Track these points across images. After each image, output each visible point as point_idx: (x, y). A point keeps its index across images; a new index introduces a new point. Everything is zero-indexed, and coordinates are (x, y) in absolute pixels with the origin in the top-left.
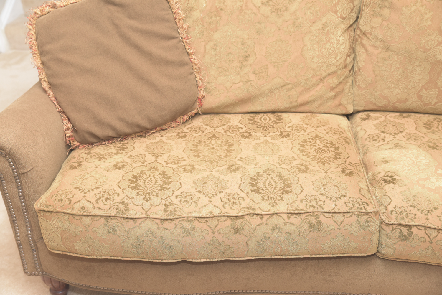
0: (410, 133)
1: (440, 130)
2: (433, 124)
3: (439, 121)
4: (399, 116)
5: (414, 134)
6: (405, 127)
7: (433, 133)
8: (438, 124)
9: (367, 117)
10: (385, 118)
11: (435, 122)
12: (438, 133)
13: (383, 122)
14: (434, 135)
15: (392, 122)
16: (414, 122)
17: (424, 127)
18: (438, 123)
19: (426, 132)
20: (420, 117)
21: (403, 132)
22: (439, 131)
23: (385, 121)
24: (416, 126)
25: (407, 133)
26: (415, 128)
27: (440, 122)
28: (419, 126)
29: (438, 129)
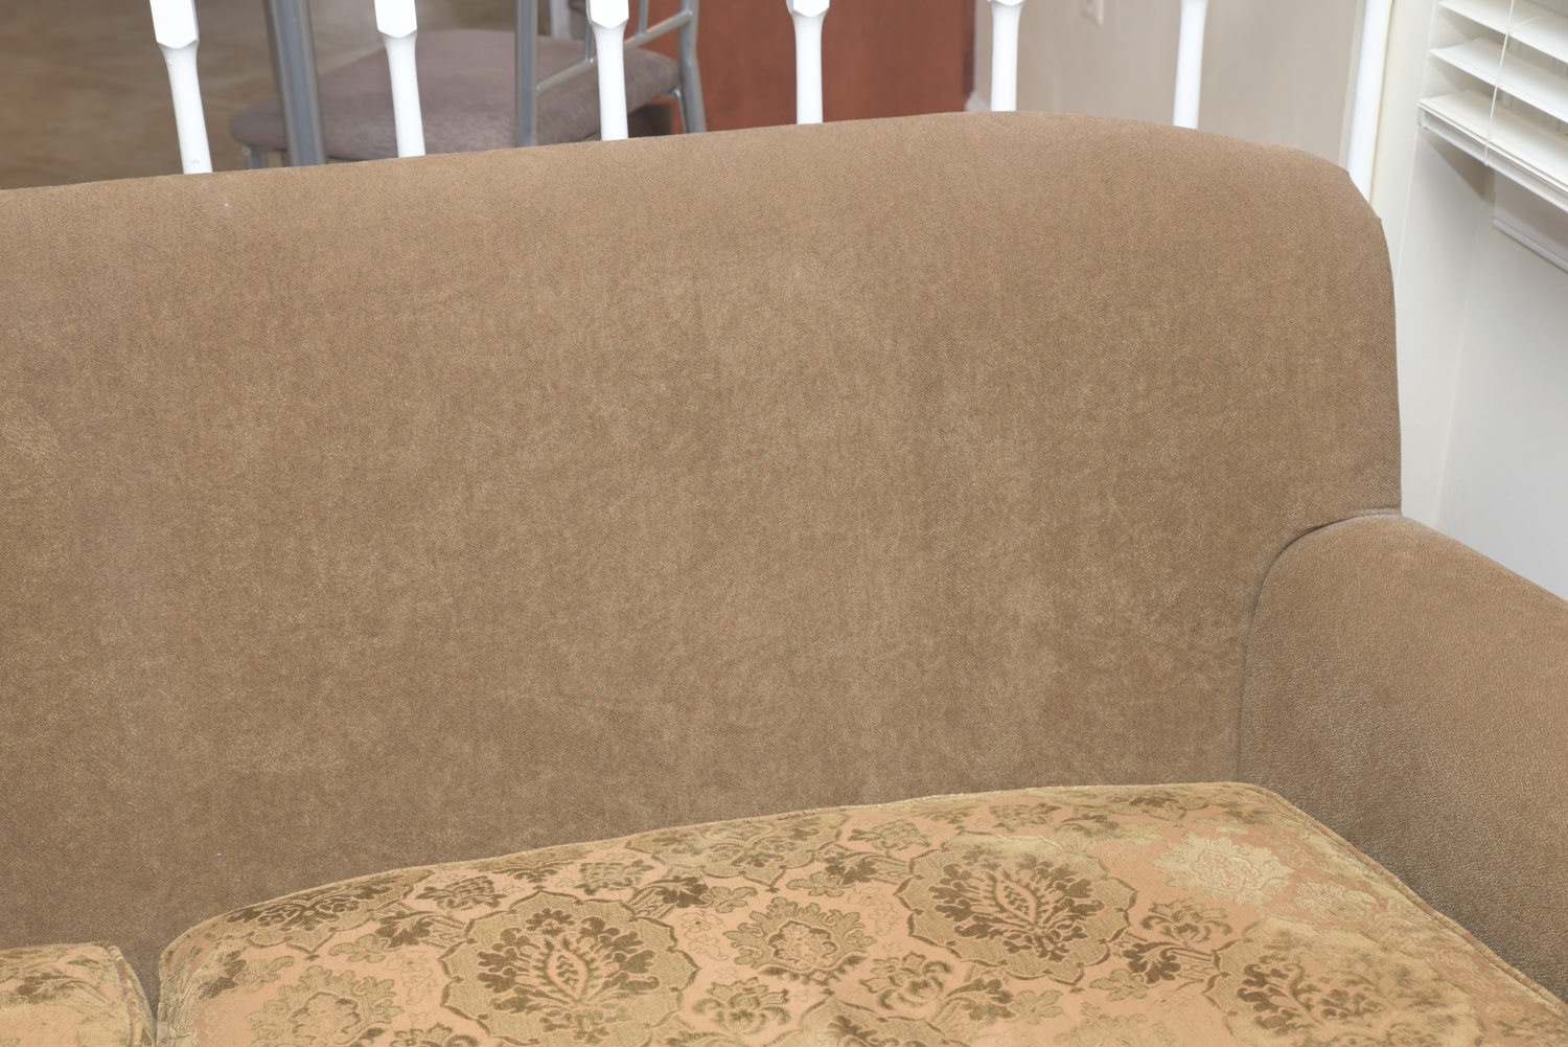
0: (412, 1031)
1: (551, 983)
2: (526, 949)
3: (556, 924)
4: (375, 942)
5: (430, 1031)
6: (396, 1001)
7: (519, 1005)
8: (549, 945)
9: (225, 976)
10: (309, 963)
11: (538, 938)
12: (543, 1001)
13: (296, 990)
14: (522, 1014)
15: (338, 980)
16: (440, 960)
17: (483, 977)
18: (549, 938)
19: (486, 1009)
20: (472, 923)
21: (380, 1032)
22: (546, 989)
23: (304, 983)
24: (447, 980)
25: (397, 1034)
26: (438, 993)
27: (555, 932)
28: (459, 980)
29: (545, 977)
